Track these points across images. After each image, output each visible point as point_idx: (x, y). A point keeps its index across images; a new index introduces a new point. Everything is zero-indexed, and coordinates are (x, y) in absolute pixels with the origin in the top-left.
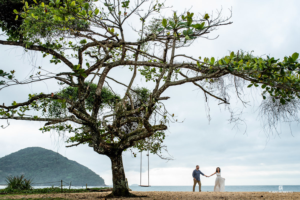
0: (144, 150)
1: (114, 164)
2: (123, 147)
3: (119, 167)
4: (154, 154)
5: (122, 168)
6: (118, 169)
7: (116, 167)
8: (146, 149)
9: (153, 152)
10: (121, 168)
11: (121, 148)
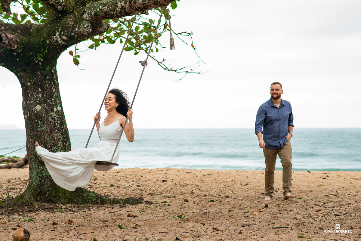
0: (103, 42)
1: (32, 95)
2: (64, 38)
3: (49, 105)
4: (136, 53)
5: (59, 109)
6: (47, 112)
7: (38, 107)
8: (111, 39)
9: (132, 49)
10: (55, 110)
11: (57, 41)
